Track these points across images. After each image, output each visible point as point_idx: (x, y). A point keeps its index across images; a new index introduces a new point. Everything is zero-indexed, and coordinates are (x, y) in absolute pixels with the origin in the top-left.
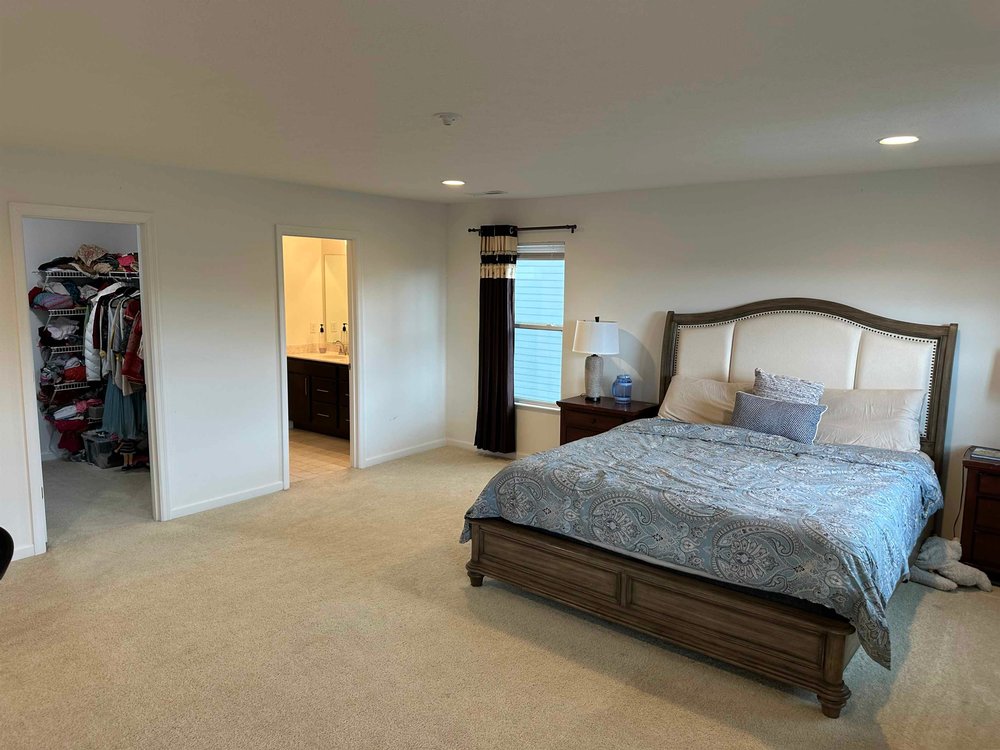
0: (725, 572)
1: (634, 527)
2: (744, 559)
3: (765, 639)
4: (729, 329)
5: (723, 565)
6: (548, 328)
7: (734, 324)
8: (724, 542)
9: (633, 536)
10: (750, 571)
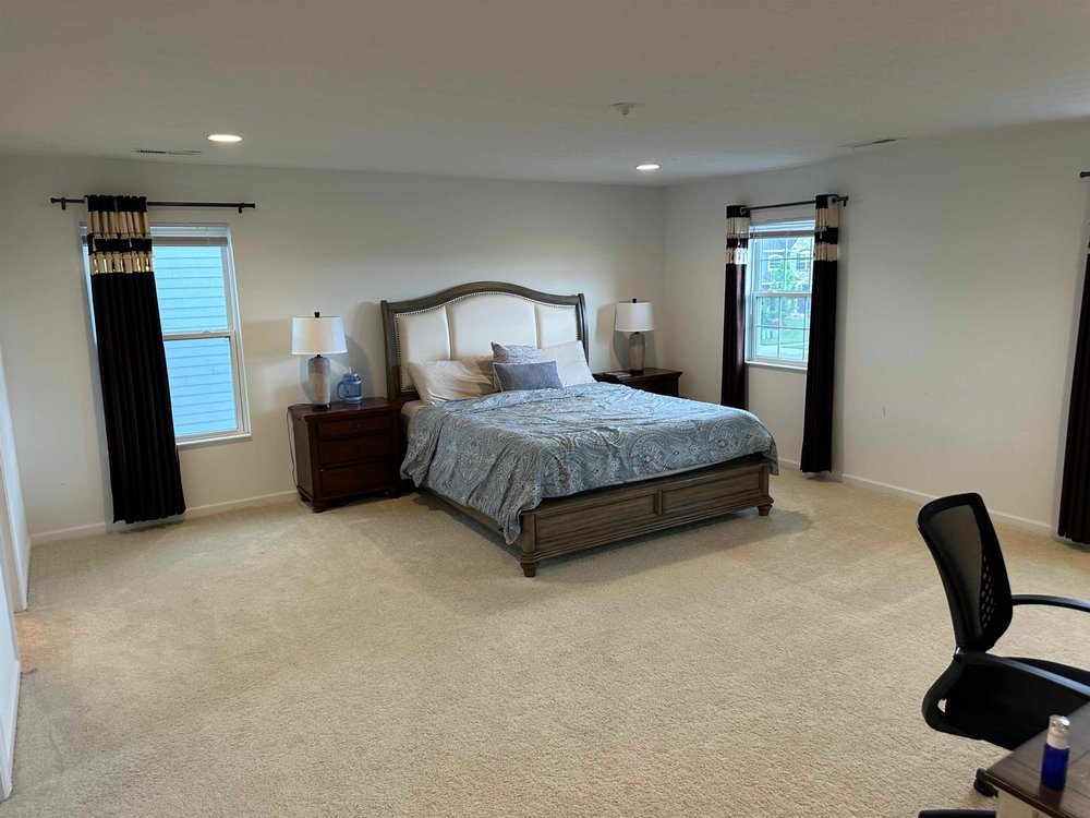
0: (716, 457)
1: (661, 453)
2: (723, 444)
3: (737, 489)
4: (442, 312)
5: (713, 453)
6: (207, 336)
7: (444, 308)
8: (711, 438)
9: (663, 459)
10: (728, 450)
